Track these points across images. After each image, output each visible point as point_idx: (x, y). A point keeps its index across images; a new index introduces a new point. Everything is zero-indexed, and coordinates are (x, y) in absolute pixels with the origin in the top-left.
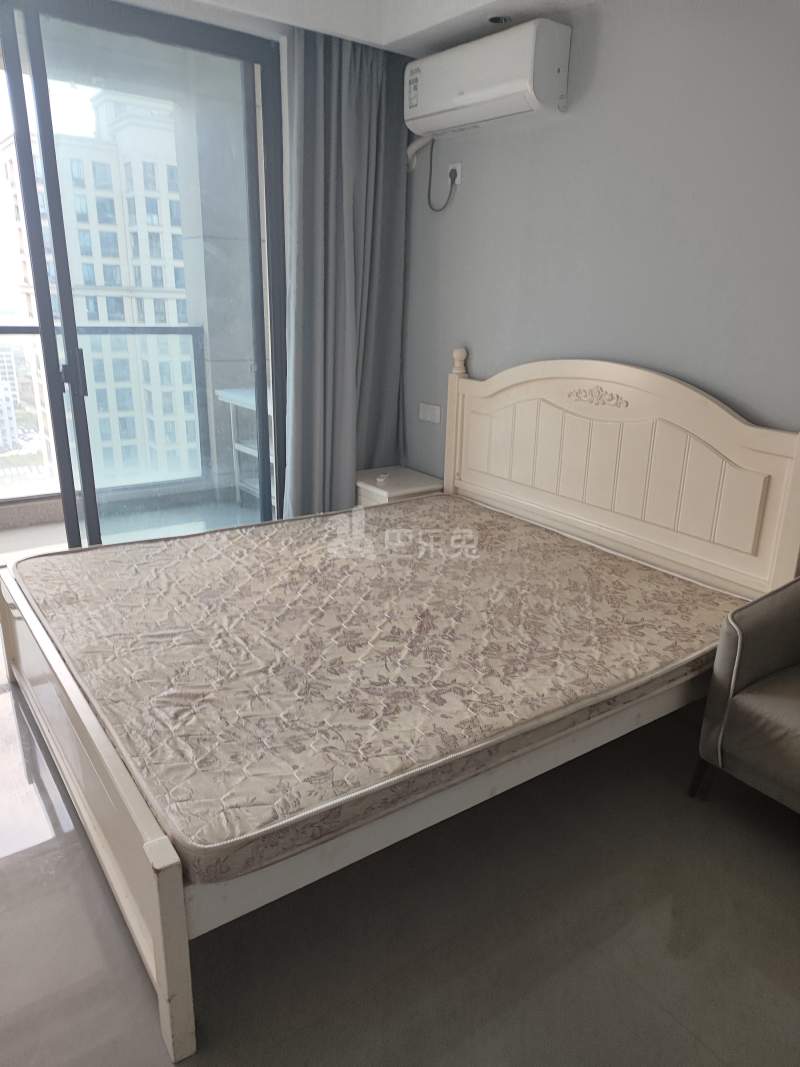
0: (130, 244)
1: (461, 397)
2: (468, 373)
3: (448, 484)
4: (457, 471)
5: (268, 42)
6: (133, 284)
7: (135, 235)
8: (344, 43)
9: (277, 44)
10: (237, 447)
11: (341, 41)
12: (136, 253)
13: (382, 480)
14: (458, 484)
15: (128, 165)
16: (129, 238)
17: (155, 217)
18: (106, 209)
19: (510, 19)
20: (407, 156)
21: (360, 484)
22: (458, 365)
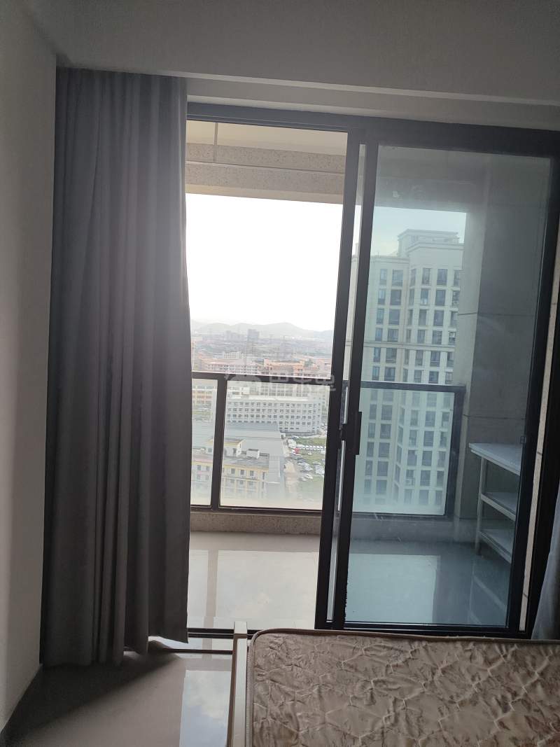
0: (407, 316)
6: (405, 340)
7: (411, 311)
10: (483, 498)
12: (410, 322)
15: (414, 271)
16: (407, 312)
17: (426, 301)
18: (396, 297)
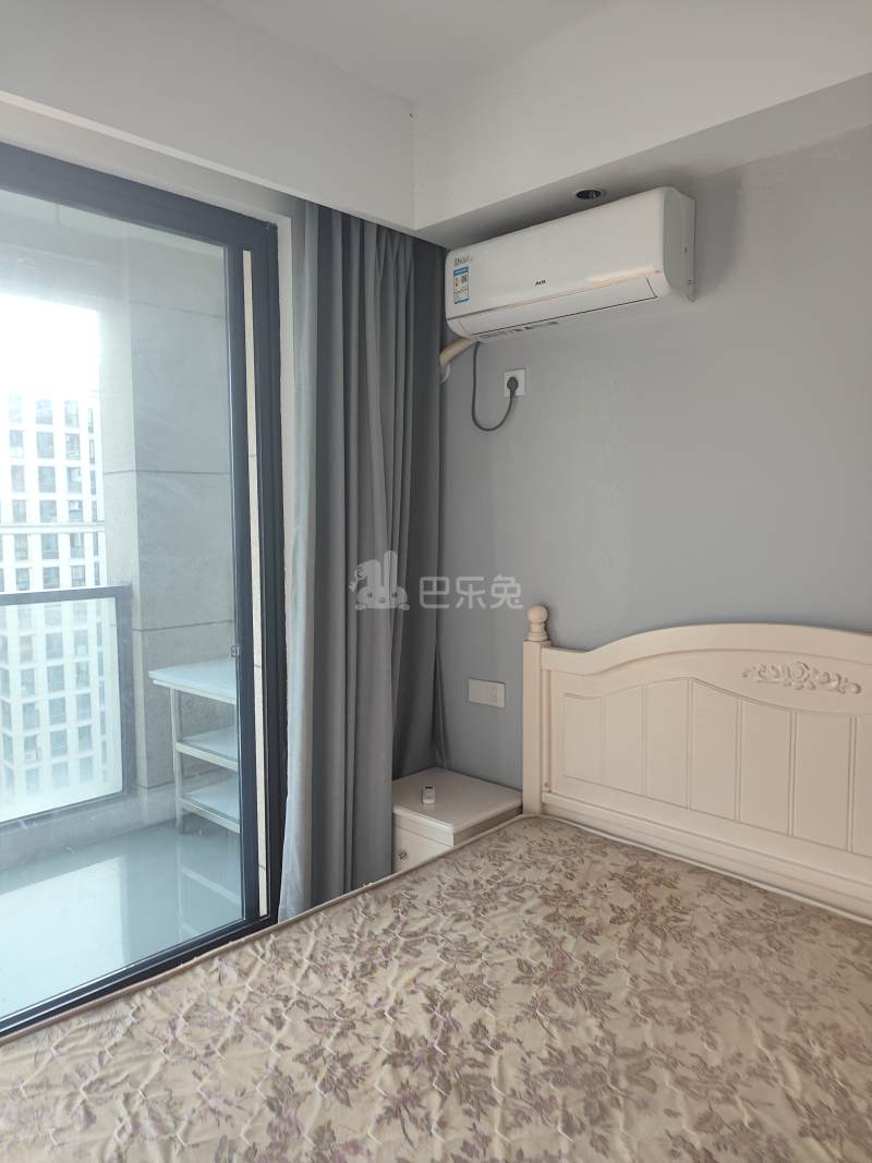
1: (545, 673)
2: (551, 641)
3: (531, 798)
4: (545, 781)
5: (264, 224)
8: (367, 227)
9: (274, 228)
10: (180, 748)
11: (362, 222)
13: (431, 801)
14: (547, 798)
17: (19, 450)
19: (604, 191)
20: (439, 365)
21: (399, 811)
22: (537, 628)
